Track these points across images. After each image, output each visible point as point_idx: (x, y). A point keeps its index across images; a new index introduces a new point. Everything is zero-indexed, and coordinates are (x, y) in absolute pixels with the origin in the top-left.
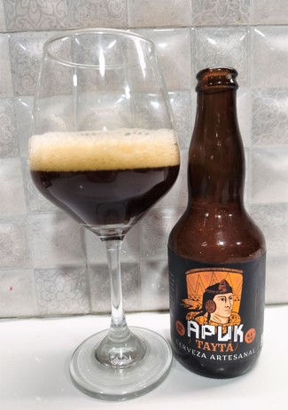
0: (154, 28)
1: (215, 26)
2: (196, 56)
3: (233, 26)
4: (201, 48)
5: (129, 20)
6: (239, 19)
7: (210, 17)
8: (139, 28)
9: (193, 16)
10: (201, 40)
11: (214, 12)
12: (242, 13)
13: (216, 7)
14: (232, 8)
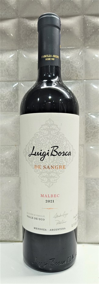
0: (32, 81)
3: (74, 80)
5: (19, 77)
6: (77, 76)
8: (24, 81)
12: (79, 74)
13: (64, 70)
14: (73, 71)
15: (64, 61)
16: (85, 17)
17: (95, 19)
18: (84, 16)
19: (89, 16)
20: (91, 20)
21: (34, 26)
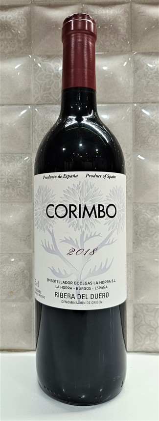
0: (3, 105)
1: (52, 104)
2: (36, 127)
4: (40, 121)
7: (47, 97)
9: (34, 96)
10: (40, 115)
11: (50, 93)
13: (51, 90)
15: (51, 75)
16: (84, 7)
17: (99, 11)
18: (82, 6)
19: (90, 6)
20: (93, 11)
21: (5, 19)
